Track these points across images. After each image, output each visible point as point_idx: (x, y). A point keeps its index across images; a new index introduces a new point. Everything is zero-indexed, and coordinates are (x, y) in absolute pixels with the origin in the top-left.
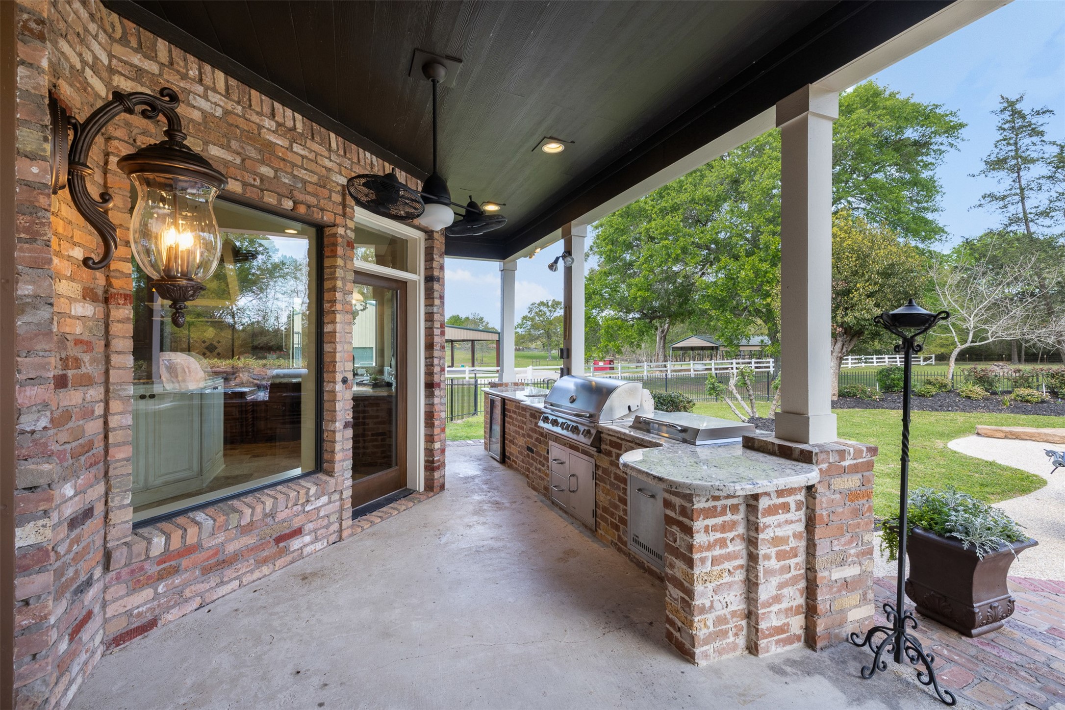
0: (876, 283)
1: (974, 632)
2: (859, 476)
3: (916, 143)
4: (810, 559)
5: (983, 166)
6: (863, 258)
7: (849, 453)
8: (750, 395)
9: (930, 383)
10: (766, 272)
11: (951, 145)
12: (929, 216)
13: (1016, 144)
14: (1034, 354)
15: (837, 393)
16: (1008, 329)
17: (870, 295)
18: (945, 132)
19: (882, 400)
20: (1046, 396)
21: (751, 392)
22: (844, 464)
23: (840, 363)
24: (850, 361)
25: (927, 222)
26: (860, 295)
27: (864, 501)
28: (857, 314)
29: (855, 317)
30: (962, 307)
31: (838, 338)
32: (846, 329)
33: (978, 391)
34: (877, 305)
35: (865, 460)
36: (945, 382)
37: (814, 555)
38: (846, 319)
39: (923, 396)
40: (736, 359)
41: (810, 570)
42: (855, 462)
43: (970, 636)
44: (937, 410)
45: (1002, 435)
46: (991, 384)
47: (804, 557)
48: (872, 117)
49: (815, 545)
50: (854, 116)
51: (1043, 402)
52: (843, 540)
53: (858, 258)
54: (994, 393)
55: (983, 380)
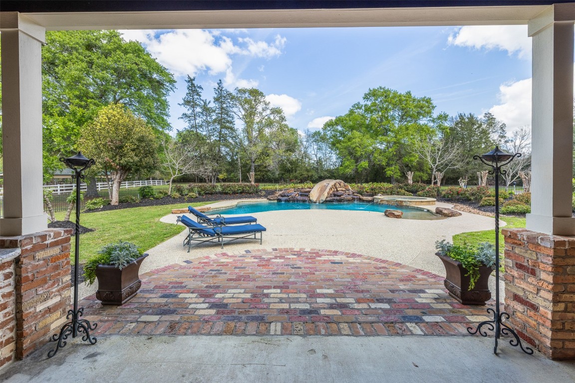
0: (135, 144)
1: (123, 302)
2: (60, 247)
3: (158, 82)
4: (18, 306)
5: (183, 102)
6: (129, 131)
7: (50, 236)
8: (49, 208)
9: (161, 193)
10: (73, 129)
11: (172, 89)
12: (165, 117)
13: (193, 97)
14: (202, 179)
15: (118, 201)
16: (188, 169)
17: (133, 150)
18: (169, 82)
19: (141, 202)
20: (197, 195)
21: (50, 206)
22: (46, 242)
23: (119, 186)
24: (127, 184)
25: (163, 120)
26: (128, 150)
27: (64, 260)
28: (126, 159)
29: (126, 161)
30: (174, 159)
31: (118, 172)
32: (122, 167)
33: (177, 195)
34: (136, 155)
35: (63, 237)
36: (167, 191)
37: (21, 303)
38: (121, 162)
39: (158, 199)
40: (60, 184)
41: (19, 311)
42: (56, 240)
43: (121, 305)
44: (163, 205)
45: (179, 212)
46: (182, 192)
47: (13, 306)
48: (137, 60)
49: (21, 296)
50: (128, 56)
51: (196, 197)
52: (46, 286)
53: (127, 131)
54: (183, 195)
55: (179, 190)
